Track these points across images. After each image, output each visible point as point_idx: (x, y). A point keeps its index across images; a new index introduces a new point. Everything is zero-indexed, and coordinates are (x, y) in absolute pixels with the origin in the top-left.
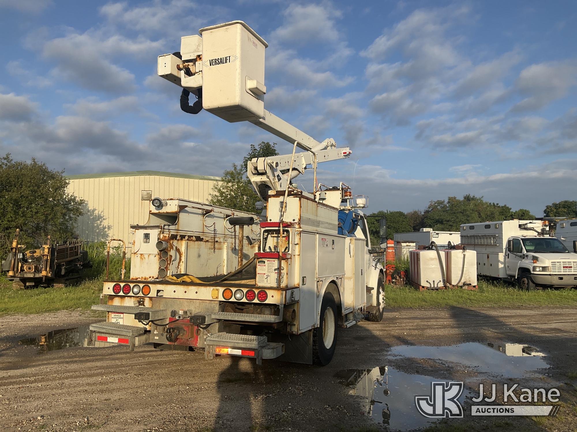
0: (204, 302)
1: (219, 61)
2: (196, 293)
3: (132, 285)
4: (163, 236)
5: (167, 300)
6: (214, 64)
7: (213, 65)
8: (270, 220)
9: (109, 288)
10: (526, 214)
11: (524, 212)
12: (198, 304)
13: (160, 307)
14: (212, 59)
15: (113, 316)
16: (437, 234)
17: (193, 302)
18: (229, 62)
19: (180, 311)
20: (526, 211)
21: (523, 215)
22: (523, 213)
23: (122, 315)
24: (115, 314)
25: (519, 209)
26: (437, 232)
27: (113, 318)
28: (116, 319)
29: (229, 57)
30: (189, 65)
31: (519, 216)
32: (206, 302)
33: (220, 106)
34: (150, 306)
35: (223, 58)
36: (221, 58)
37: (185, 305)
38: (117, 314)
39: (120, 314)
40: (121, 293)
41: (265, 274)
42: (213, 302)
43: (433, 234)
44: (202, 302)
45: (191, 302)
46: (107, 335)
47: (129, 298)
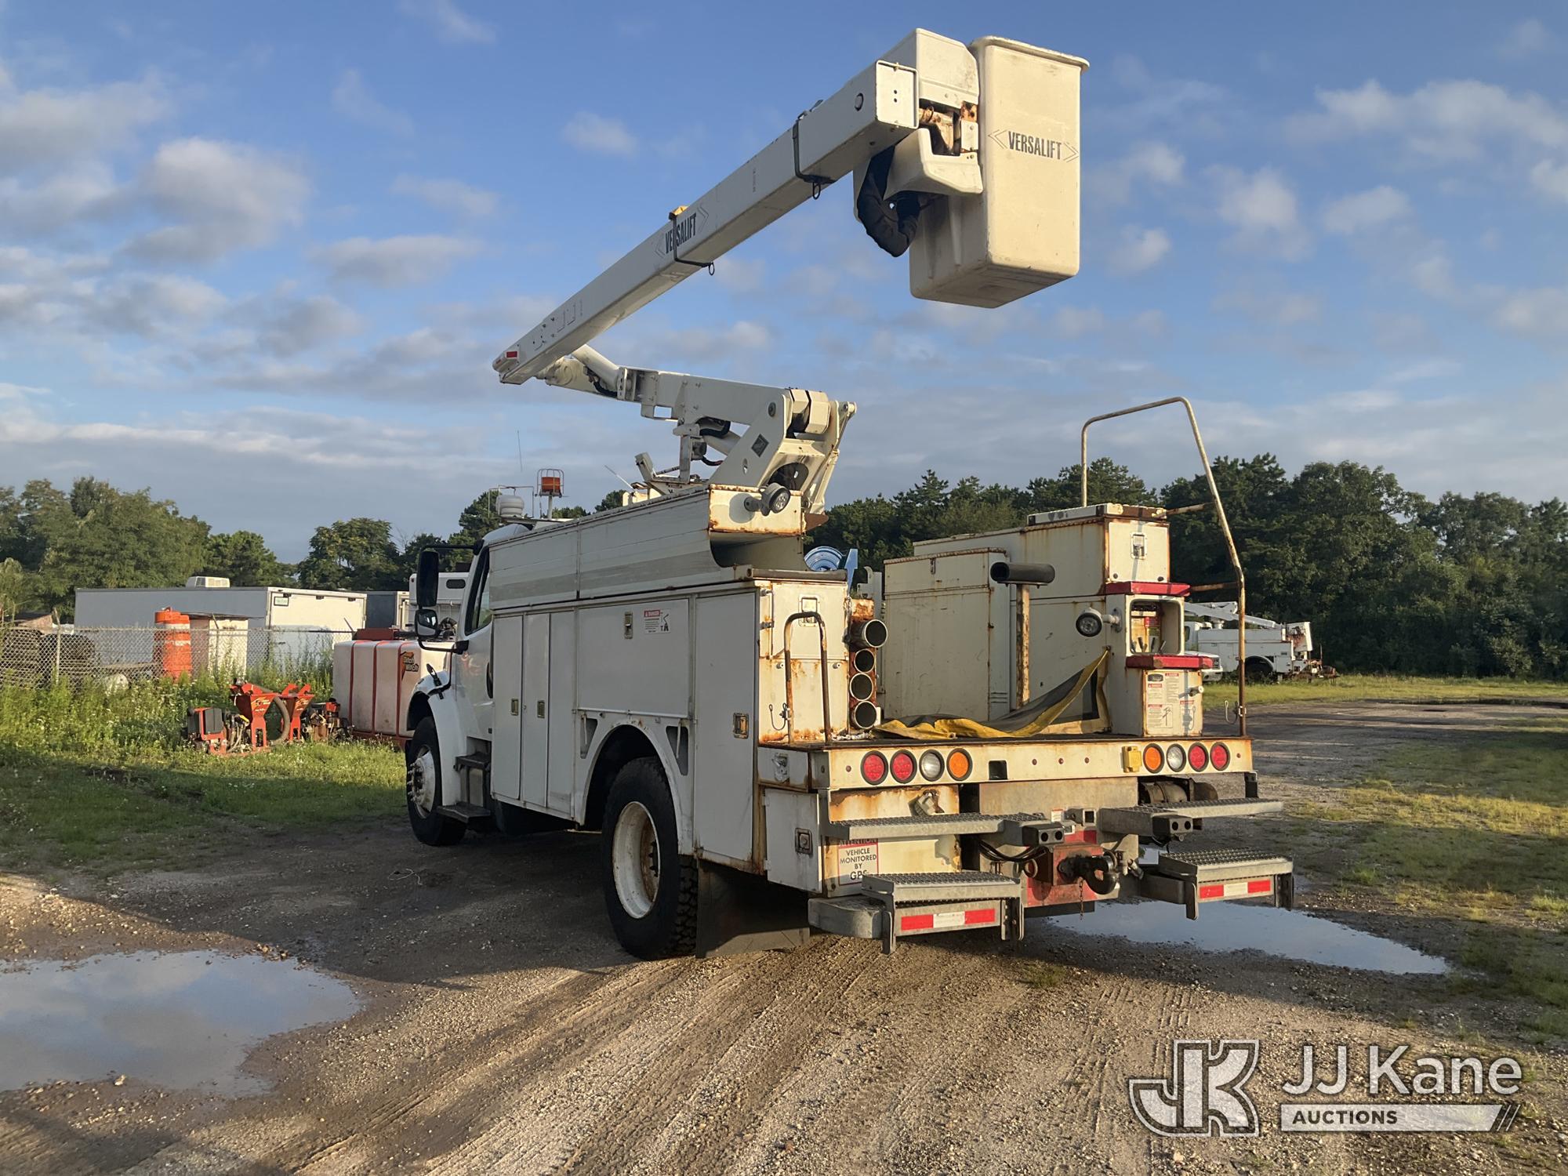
0: (1106, 783)
1: (1033, 144)
2: (1087, 760)
3: (917, 753)
4: (859, 605)
5: (1020, 786)
6: (1020, 147)
7: (1017, 149)
8: (1115, 576)
9: (849, 769)
10: (254, 544)
11: (250, 539)
12: (1092, 791)
13: (1000, 807)
14: (1016, 132)
15: (846, 856)
16: (286, 595)
17: (1083, 787)
18: (1059, 158)
19: (1053, 814)
20: (253, 536)
21: (247, 546)
22: (248, 542)
23: (872, 848)
24: (848, 850)
25: (237, 531)
26: (286, 590)
27: (843, 861)
28: (853, 863)
29: (1059, 144)
30: (939, 120)
31: (235, 548)
32: (1111, 784)
33: (1035, 267)
34: (954, 810)
35: (1043, 141)
36: (1037, 140)
37: (1063, 796)
38: (856, 849)
39: (866, 847)
40: (890, 781)
41: (1161, 706)
42: (1124, 781)
43: (274, 595)
44: (1102, 784)
45: (1077, 785)
46: (928, 910)
47: (891, 793)
